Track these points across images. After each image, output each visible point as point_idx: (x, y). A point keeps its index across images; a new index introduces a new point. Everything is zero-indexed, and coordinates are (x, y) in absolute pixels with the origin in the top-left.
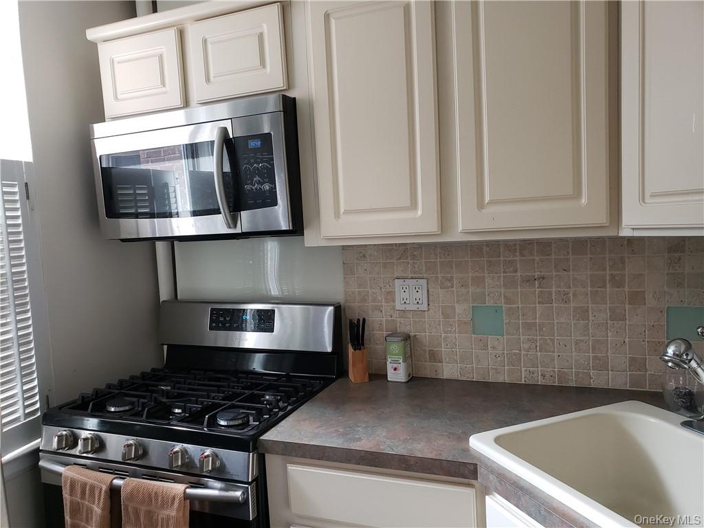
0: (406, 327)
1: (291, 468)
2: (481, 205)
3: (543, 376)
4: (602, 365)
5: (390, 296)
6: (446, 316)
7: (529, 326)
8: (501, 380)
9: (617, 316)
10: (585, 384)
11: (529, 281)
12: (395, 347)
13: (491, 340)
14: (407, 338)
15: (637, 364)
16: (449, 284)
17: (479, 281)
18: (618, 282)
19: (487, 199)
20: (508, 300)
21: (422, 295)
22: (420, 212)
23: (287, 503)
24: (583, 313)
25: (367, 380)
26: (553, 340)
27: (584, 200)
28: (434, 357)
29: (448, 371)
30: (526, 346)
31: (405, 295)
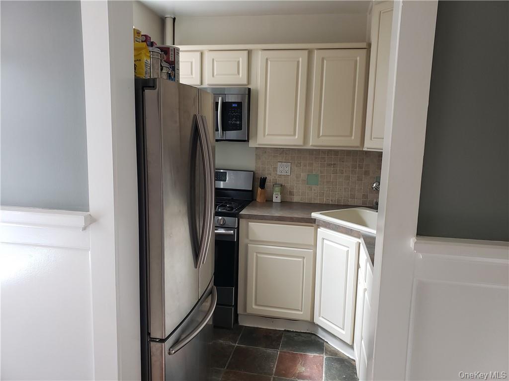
0: (281, 181)
1: (250, 223)
2: (319, 136)
3: (332, 201)
4: (353, 197)
5: (275, 169)
6: (297, 177)
7: (328, 182)
8: (316, 202)
9: (360, 179)
10: (347, 204)
11: (329, 165)
12: (277, 189)
13: (314, 187)
14: (282, 185)
15: (365, 196)
16: (299, 165)
17: (311, 164)
18: (361, 167)
19: (321, 135)
20: (321, 172)
21: (288, 169)
22: (297, 137)
23: (247, 237)
24: (348, 178)
25: (265, 201)
26: (336, 188)
27: (353, 138)
28: (291, 193)
29: (296, 199)
30: (326, 190)
31: (281, 169)
